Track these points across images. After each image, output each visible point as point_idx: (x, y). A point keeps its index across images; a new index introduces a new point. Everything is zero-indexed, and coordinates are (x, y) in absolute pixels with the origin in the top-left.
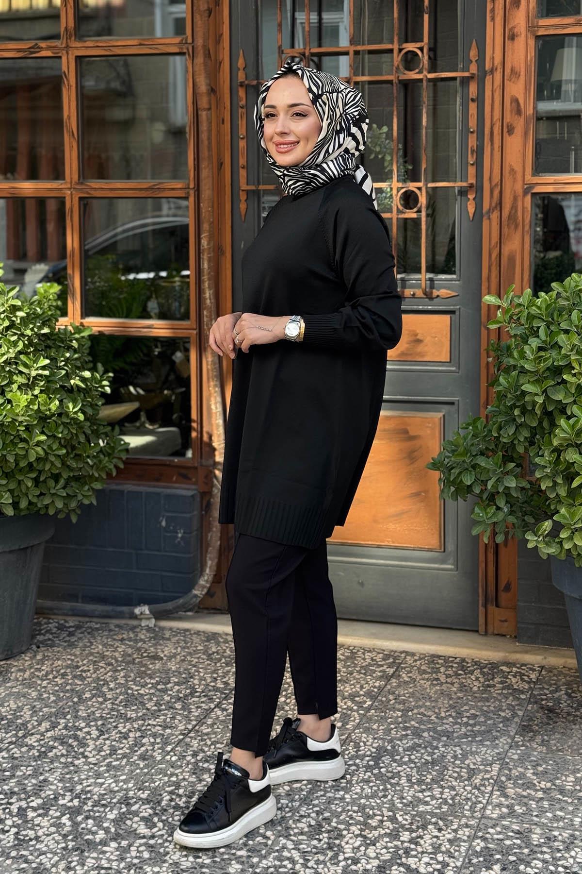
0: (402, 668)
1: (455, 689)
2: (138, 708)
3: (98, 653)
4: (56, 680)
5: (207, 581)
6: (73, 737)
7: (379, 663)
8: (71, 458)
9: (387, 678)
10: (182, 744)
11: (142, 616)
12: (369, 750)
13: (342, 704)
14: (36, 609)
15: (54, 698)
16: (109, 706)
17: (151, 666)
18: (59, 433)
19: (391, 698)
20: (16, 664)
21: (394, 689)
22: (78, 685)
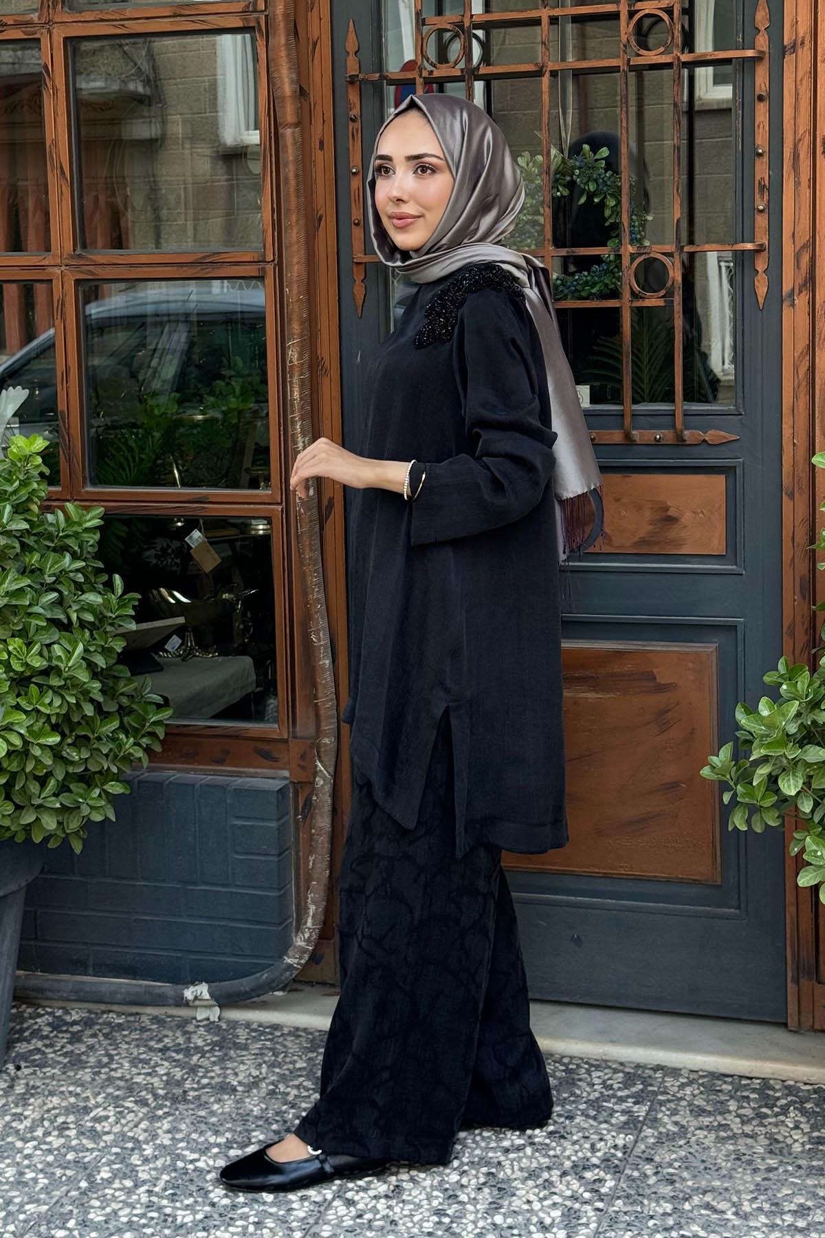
0: (661, 1103)
1: (761, 1150)
2: (196, 1202)
3: (119, 1079)
4: (49, 1139)
5: (308, 941)
7: (620, 1094)
8: (69, 745)
9: (634, 1125)
11: (197, 1003)
13: (563, 1187)
14: (15, 990)
15: (46, 1181)
16: (144, 1199)
17: (216, 1107)
18: (43, 705)
19: (649, 1172)
21: (653, 1152)
22: (88, 1150)
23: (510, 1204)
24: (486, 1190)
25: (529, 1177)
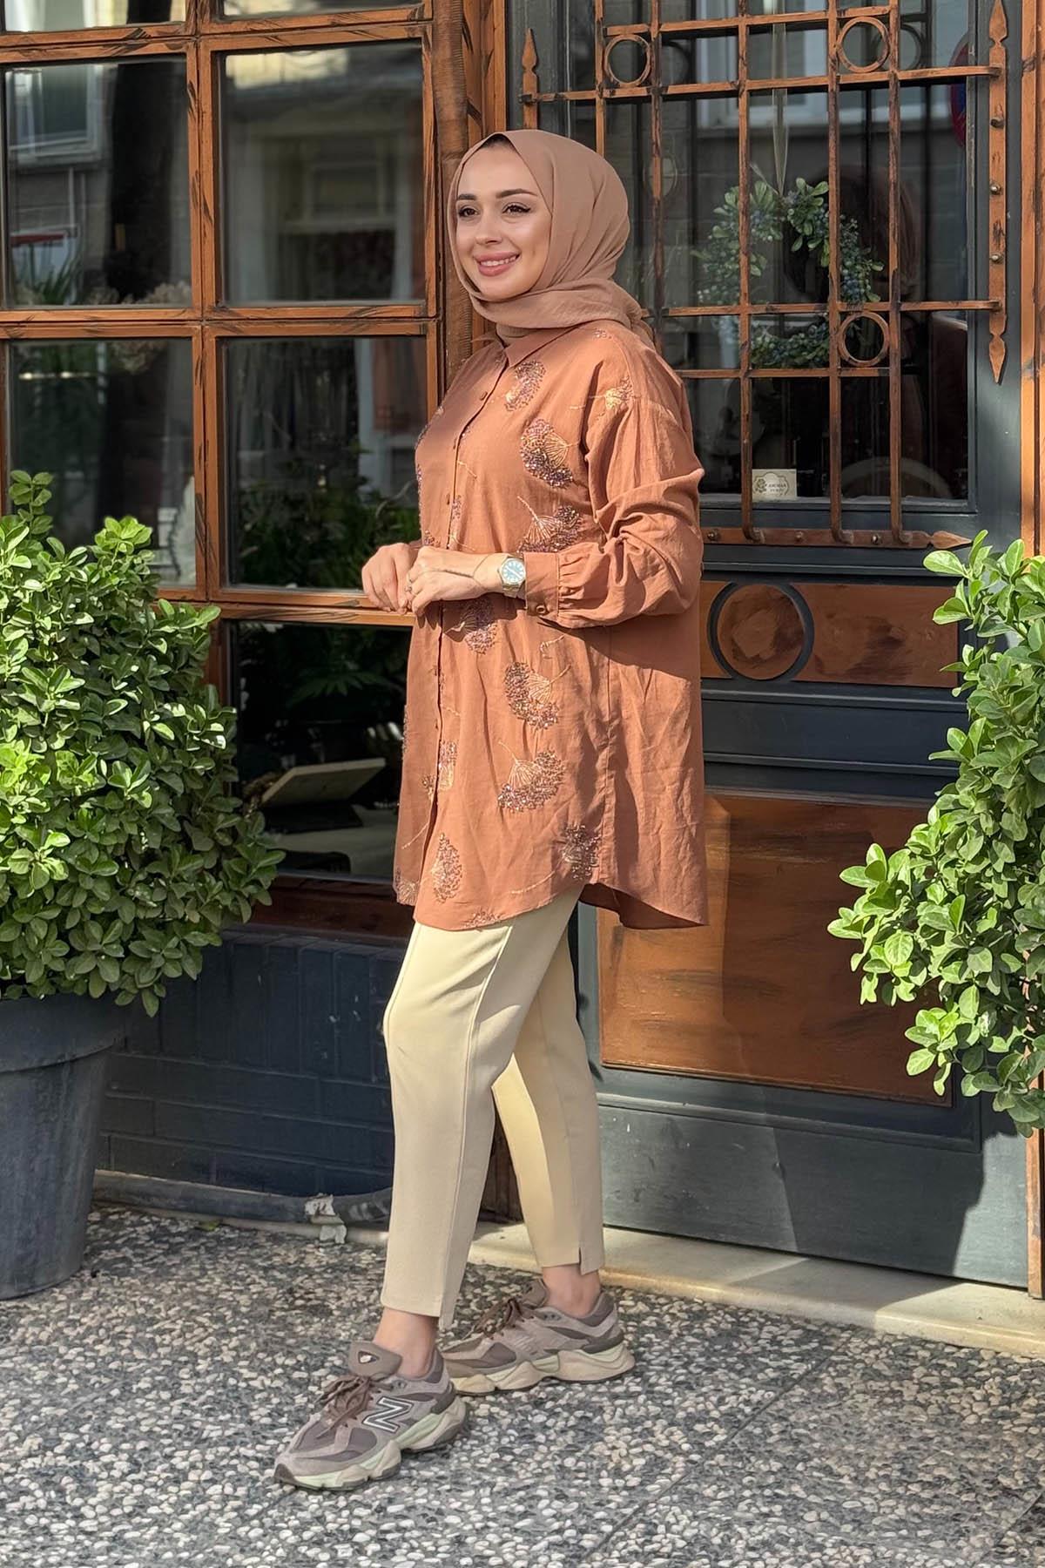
0: (831, 1364)
1: (923, 1418)
2: (233, 1419)
3: (204, 1294)
4: (97, 1347)
6: (72, 1472)
7: (785, 1350)
9: (784, 1383)
10: (287, 1502)
11: (320, 1220)
12: (673, 1543)
13: (662, 1437)
16: (176, 1411)
17: (300, 1328)
19: (774, 1431)
20: (35, 1308)
21: (790, 1411)
22: (136, 1360)
23: (592, 1448)
24: (571, 1433)
25: (628, 1426)
